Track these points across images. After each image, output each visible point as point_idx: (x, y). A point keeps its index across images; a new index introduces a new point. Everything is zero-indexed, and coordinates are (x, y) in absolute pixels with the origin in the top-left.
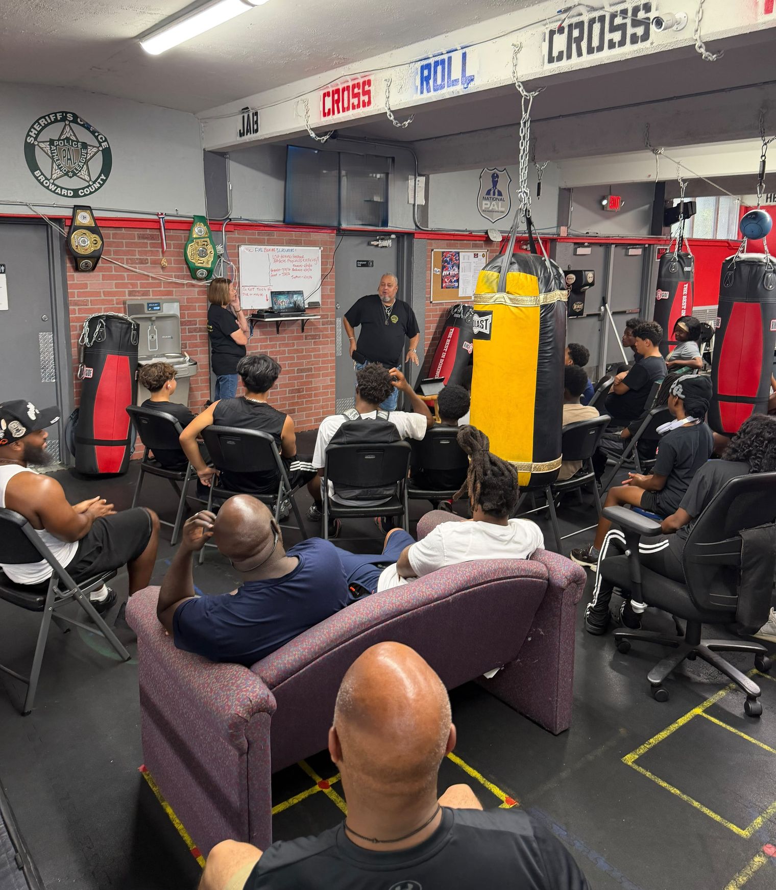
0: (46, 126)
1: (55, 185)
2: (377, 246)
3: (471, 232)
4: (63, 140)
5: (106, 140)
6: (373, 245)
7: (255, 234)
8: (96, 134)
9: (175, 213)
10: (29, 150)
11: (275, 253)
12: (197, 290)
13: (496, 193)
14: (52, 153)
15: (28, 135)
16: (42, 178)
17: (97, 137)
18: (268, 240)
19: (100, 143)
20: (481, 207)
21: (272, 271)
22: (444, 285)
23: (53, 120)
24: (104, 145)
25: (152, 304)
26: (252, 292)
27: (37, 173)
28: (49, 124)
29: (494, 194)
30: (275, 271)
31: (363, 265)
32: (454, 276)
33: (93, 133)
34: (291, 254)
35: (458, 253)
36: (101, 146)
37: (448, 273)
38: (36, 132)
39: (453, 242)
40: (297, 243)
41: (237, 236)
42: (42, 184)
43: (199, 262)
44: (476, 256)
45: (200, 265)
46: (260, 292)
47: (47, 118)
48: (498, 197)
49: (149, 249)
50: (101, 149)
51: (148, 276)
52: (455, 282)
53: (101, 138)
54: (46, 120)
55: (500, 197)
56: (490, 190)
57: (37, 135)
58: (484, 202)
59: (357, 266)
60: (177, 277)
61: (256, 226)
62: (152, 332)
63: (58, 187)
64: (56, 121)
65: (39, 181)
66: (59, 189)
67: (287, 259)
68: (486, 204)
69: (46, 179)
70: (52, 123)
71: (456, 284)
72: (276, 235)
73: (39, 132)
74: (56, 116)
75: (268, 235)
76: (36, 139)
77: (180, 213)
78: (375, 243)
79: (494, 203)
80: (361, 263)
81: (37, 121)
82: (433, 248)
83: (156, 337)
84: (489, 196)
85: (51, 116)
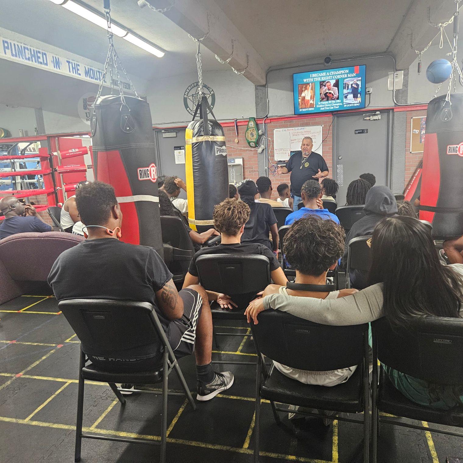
0: (191, 89)
2: (370, 119)
4: (197, 94)
5: (213, 90)
6: (366, 120)
7: (282, 122)
8: (209, 89)
9: (242, 118)
10: (185, 100)
11: (294, 131)
12: (253, 152)
14: (193, 100)
15: (185, 94)
16: (190, 111)
17: (209, 90)
18: (290, 125)
19: (210, 92)
21: (292, 140)
22: (423, 140)
23: (193, 86)
24: (212, 92)
25: (230, 159)
26: (281, 152)
27: (188, 109)
28: (192, 88)
30: (293, 140)
31: (359, 133)
33: (208, 88)
34: (301, 130)
36: (211, 93)
38: (187, 93)
40: (307, 124)
41: (273, 124)
42: (190, 113)
43: (251, 139)
45: (251, 141)
46: (284, 152)
47: (191, 86)
49: (232, 135)
50: (211, 95)
51: (232, 147)
53: (211, 90)
54: (191, 87)
57: (188, 94)
59: (355, 134)
60: (244, 147)
62: (233, 172)
64: (194, 86)
65: (189, 112)
67: (300, 134)
69: (191, 111)
70: (193, 88)
72: (295, 121)
73: (188, 92)
74: (194, 84)
75: (290, 122)
76: (187, 96)
77: (244, 118)
78: (368, 118)
80: (357, 131)
81: (188, 88)
82: (411, 117)
83: (234, 174)
85: (192, 85)
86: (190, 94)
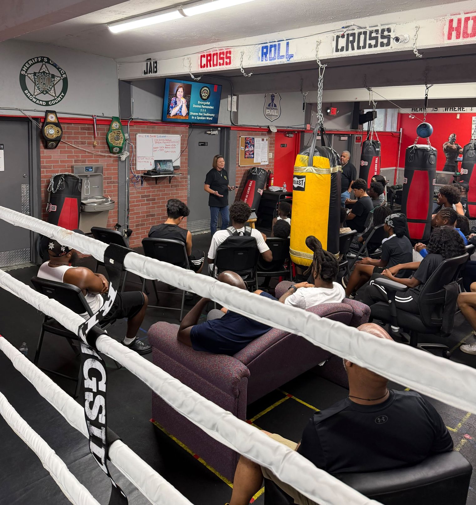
0: (32, 65)
1: (36, 99)
2: (210, 133)
3: (260, 127)
4: (41, 73)
5: (65, 73)
6: (208, 133)
7: (145, 127)
8: (60, 70)
9: (102, 115)
10: (22, 78)
11: (156, 138)
12: (112, 159)
13: (273, 105)
14: (35, 80)
15: (22, 70)
16: (29, 95)
17: (60, 72)
18: (152, 130)
19: (62, 75)
20: (266, 113)
21: (154, 148)
22: (246, 156)
23: (36, 61)
24: (64, 76)
25: (88, 167)
26: (143, 160)
27: (26, 92)
28: (34, 64)
29: (272, 106)
30: (156, 148)
31: (202, 145)
32: (251, 152)
33: (58, 69)
34: (163, 138)
35: (254, 138)
36: (62, 76)
37: (248, 150)
38: (27, 68)
39: (251, 132)
40: (168, 132)
41: (135, 128)
42: (28, 98)
43: (115, 143)
44: (263, 140)
45: (116, 145)
46: (147, 160)
47: (33, 60)
48: (274, 108)
49: (87, 135)
50: (62, 78)
51: (86, 151)
52: (252, 154)
53: (63, 72)
54: (32, 61)
55: (276, 108)
56: (270, 103)
57: (27, 70)
58: (267, 110)
59: (199, 145)
60: (102, 152)
61: (146, 123)
62: (87, 184)
63: (37, 99)
64: (38, 62)
65: (27, 96)
66: (38, 101)
67: (162, 141)
68: (268, 112)
69: (31, 95)
70: (35, 63)
71: (253, 156)
72: (156, 128)
73: (28, 68)
74: (38, 59)
75: (153, 128)
76: (26, 72)
77: (105, 115)
78: (209, 132)
79: (272, 111)
80: (201, 143)
81: (27, 62)
82: (240, 135)
83: (89, 187)
84: (270, 107)
85: (35, 59)
86: (31, 71)
